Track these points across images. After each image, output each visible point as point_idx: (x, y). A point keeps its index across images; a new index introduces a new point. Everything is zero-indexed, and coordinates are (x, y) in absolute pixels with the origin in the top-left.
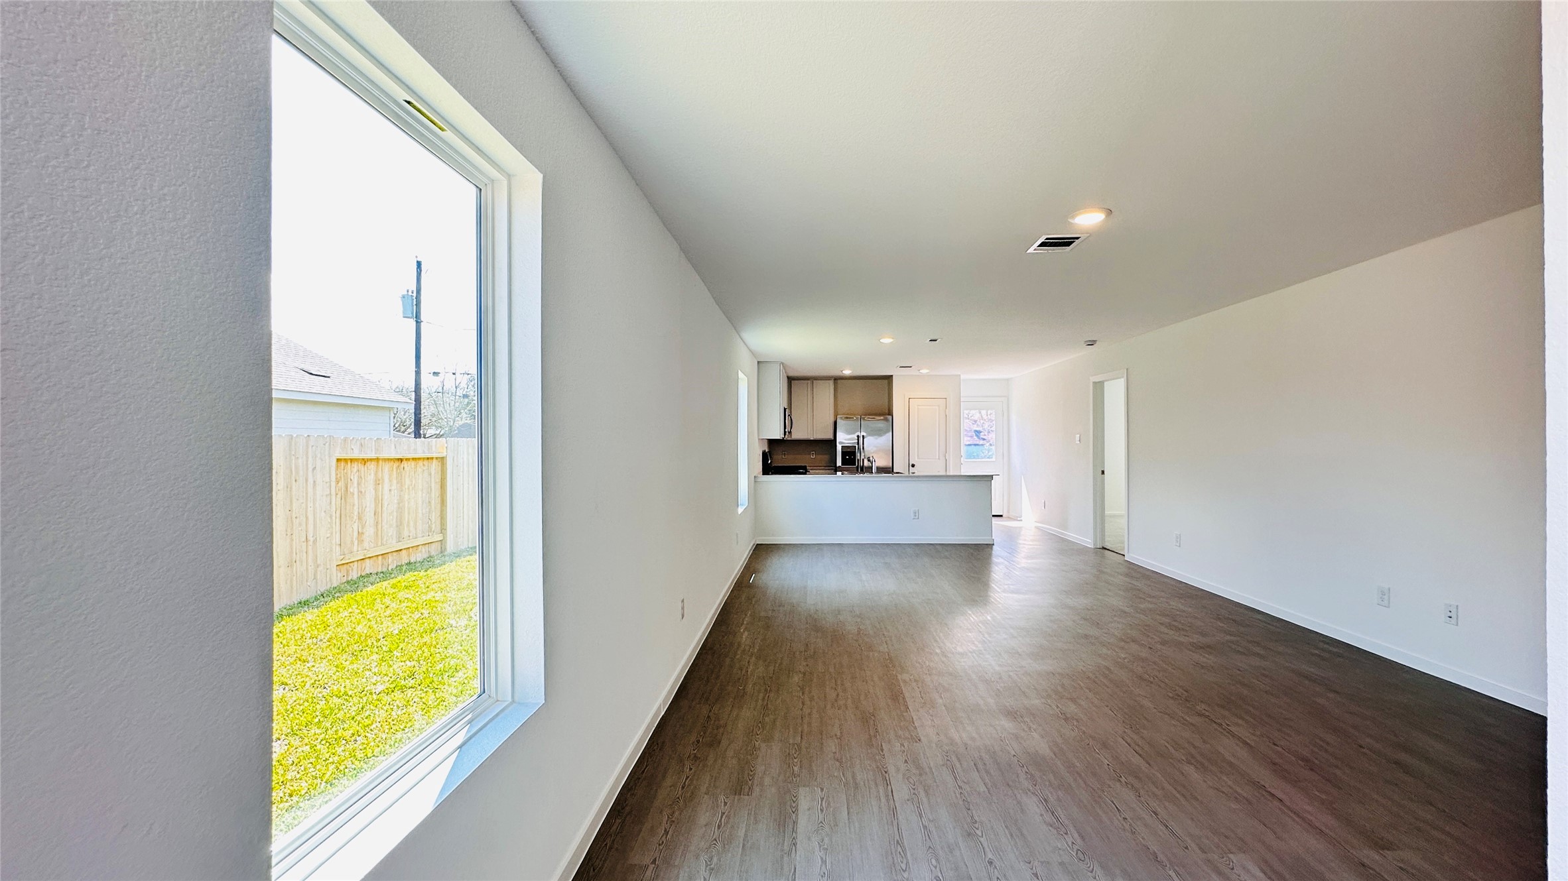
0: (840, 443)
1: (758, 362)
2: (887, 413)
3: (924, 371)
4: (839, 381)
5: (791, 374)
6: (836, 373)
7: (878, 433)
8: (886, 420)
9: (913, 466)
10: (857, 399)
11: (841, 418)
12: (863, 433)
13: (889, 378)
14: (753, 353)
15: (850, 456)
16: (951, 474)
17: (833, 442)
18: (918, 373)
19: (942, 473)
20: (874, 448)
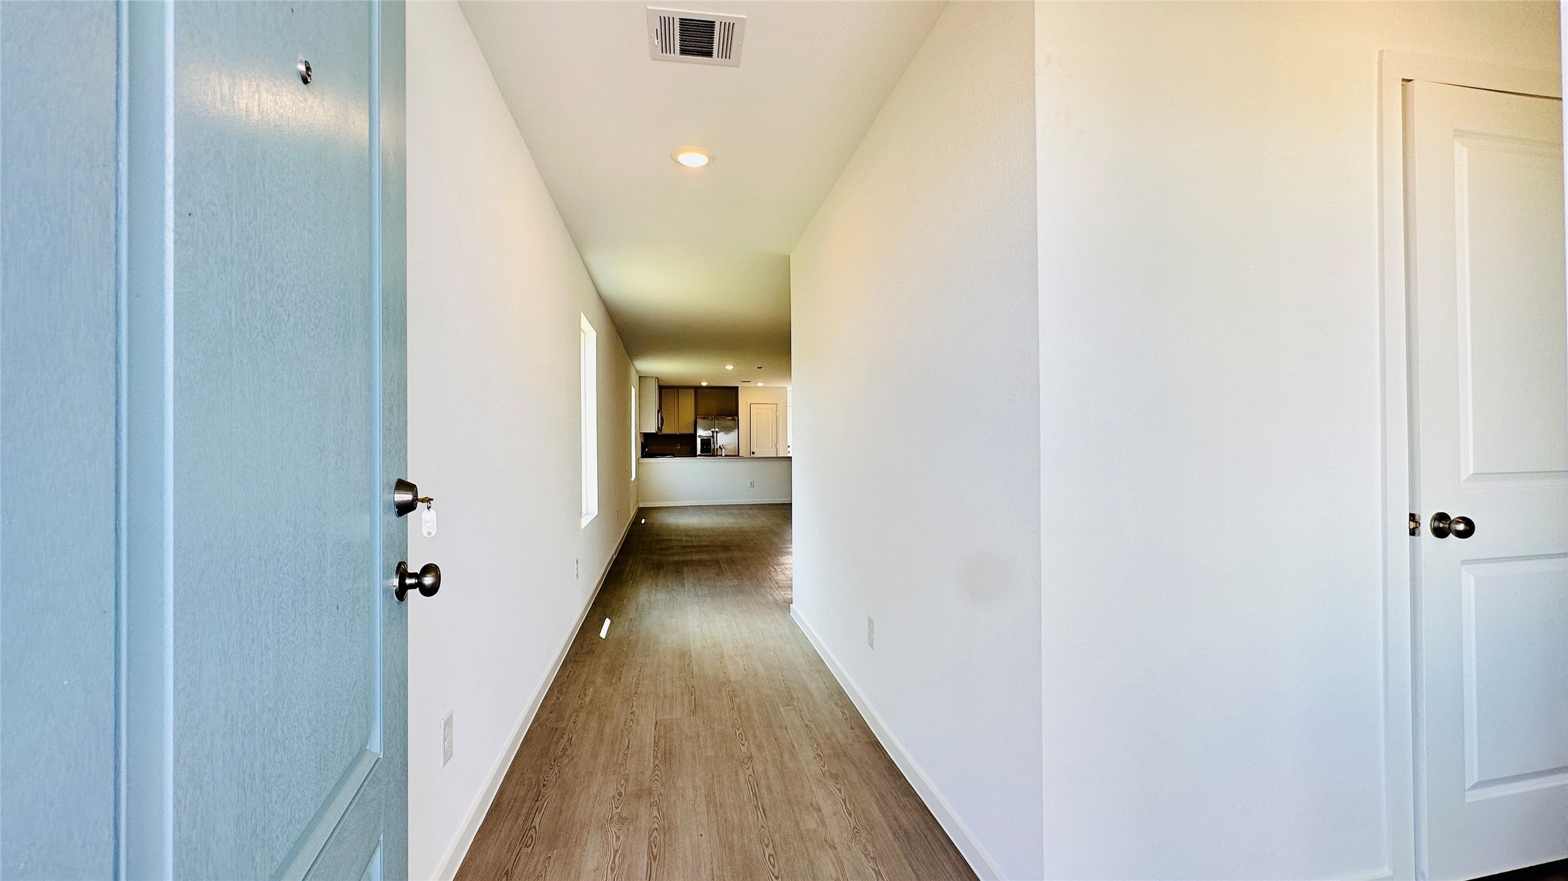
0: (699, 436)
1: (640, 377)
2: (734, 413)
3: (760, 384)
4: (698, 390)
5: (662, 384)
6: (697, 384)
7: (727, 430)
8: (734, 419)
9: (753, 453)
10: (712, 404)
11: (700, 418)
12: (717, 430)
13: (736, 388)
14: (637, 372)
15: (706, 443)
16: (781, 456)
17: (694, 436)
18: (755, 385)
19: (775, 456)
20: (724, 440)
